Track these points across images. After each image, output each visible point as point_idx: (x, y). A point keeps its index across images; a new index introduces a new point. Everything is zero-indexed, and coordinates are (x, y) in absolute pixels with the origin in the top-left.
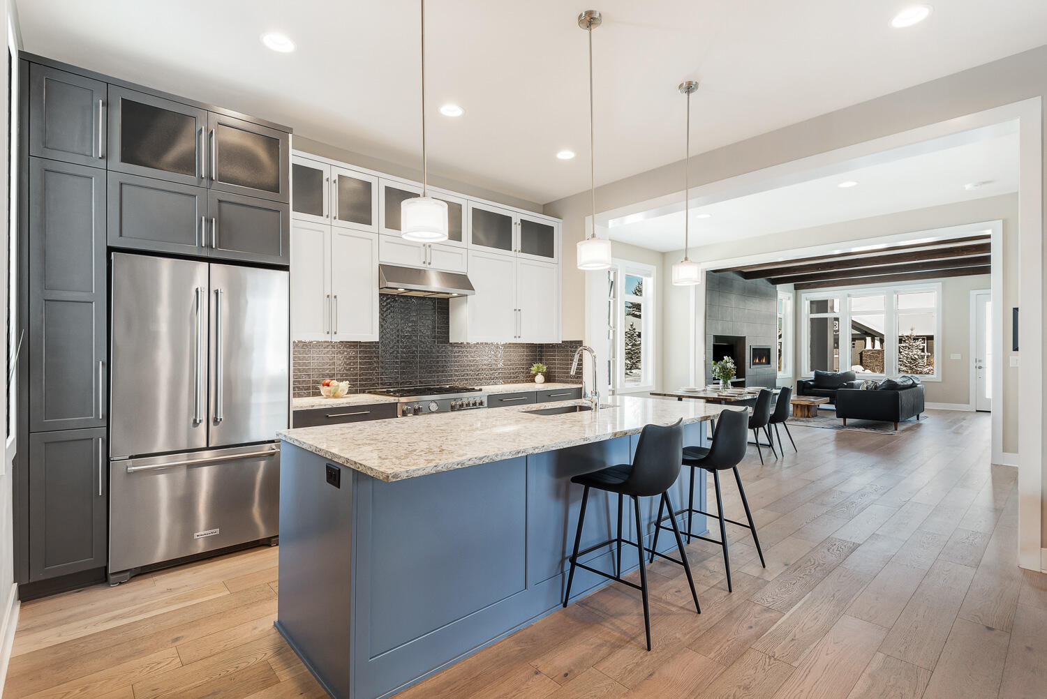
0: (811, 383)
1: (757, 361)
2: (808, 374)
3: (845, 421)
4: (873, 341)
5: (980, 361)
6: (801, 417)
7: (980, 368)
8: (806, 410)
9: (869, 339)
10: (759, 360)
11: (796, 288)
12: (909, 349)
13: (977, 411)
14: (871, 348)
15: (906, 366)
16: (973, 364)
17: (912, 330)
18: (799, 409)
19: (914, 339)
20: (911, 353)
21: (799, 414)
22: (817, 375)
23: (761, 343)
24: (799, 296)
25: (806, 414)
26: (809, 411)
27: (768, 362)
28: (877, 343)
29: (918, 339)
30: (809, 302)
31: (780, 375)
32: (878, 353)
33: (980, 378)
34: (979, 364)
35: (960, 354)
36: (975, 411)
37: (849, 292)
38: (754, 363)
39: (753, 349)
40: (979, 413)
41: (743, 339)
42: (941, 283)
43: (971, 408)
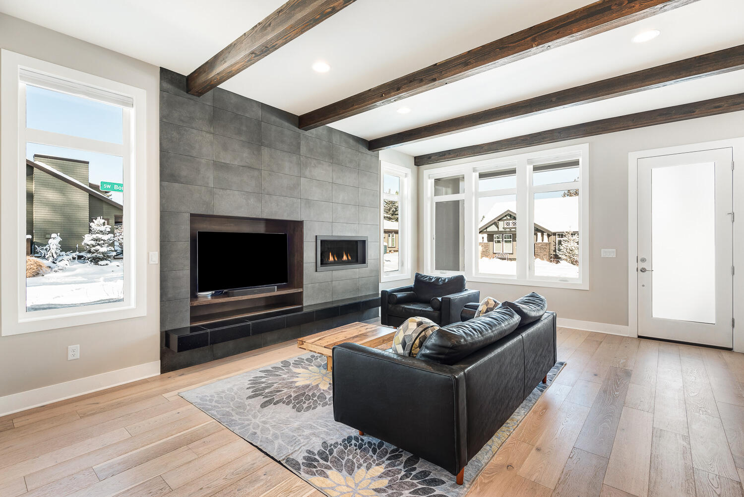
4: (542, 235)
5: (643, 260)
7: (643, 270)
9: (539, 234)
11: (418, 162)
12: (568, 242)
13: (639, 337)
14: (541, 242)
15: (566, 256)
16: (632, 265)
17: (570, 227)
19: (572, 234)
20: (569, 246)
24: (420, 172)
27: (360, 260)
28: (545, 237)
29: (574, 234)
30: (433, 180)
32: (546, 244)
33: (643, 286)
34: (642, 265)
35: (614, 250)
36: (637, 337)
37: (475, 165)
38: (324, 262)
39: (322, 241)
40: (643, 341)
41: (298, 225)
42: (588, 144)
43: (630, 331)
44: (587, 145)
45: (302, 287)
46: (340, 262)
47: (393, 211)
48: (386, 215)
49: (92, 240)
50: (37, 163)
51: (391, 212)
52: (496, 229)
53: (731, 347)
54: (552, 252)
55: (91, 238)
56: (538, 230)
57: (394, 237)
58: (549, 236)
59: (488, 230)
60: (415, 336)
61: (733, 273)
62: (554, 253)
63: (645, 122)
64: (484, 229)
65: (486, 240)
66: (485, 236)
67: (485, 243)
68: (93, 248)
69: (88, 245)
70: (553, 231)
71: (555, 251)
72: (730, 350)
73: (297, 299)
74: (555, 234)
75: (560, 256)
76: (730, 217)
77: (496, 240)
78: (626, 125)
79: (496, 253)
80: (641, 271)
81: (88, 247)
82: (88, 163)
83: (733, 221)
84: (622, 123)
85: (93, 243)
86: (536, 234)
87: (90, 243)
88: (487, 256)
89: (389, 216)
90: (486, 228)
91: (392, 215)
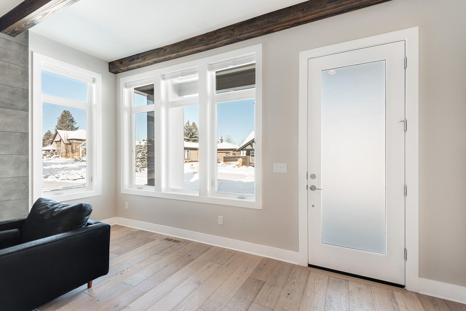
5: (313, 176)
7: (313, 188)
13: (310, 266)
16: (303, 182)
33: (313, 206)
34: (312, 182)
35: (285, 164)
36: (307, 265)
37: (162, 71)
44: (261, 45)
47: (191, 135)
48: (186, 138)
51: (189, 136)
52: (251, 148)
53: (403, 284)
57: (189, 153)
59: (247, 148)
61: (406, 194)
63: (315, 11)
64: (244, 148)
65: (245, 155)
66: (245, 152)
67: (244, 157)
72: (402, 287)
76: (402, 125)
77: (252, 154)
78: (295, 17)
79: (251, 163)
80: (311, 188)
83: (406, 130)
84: (292, 15)
88: (245, 165)
89: (188, 138)
90: (245, 147)
91: (190, 138)
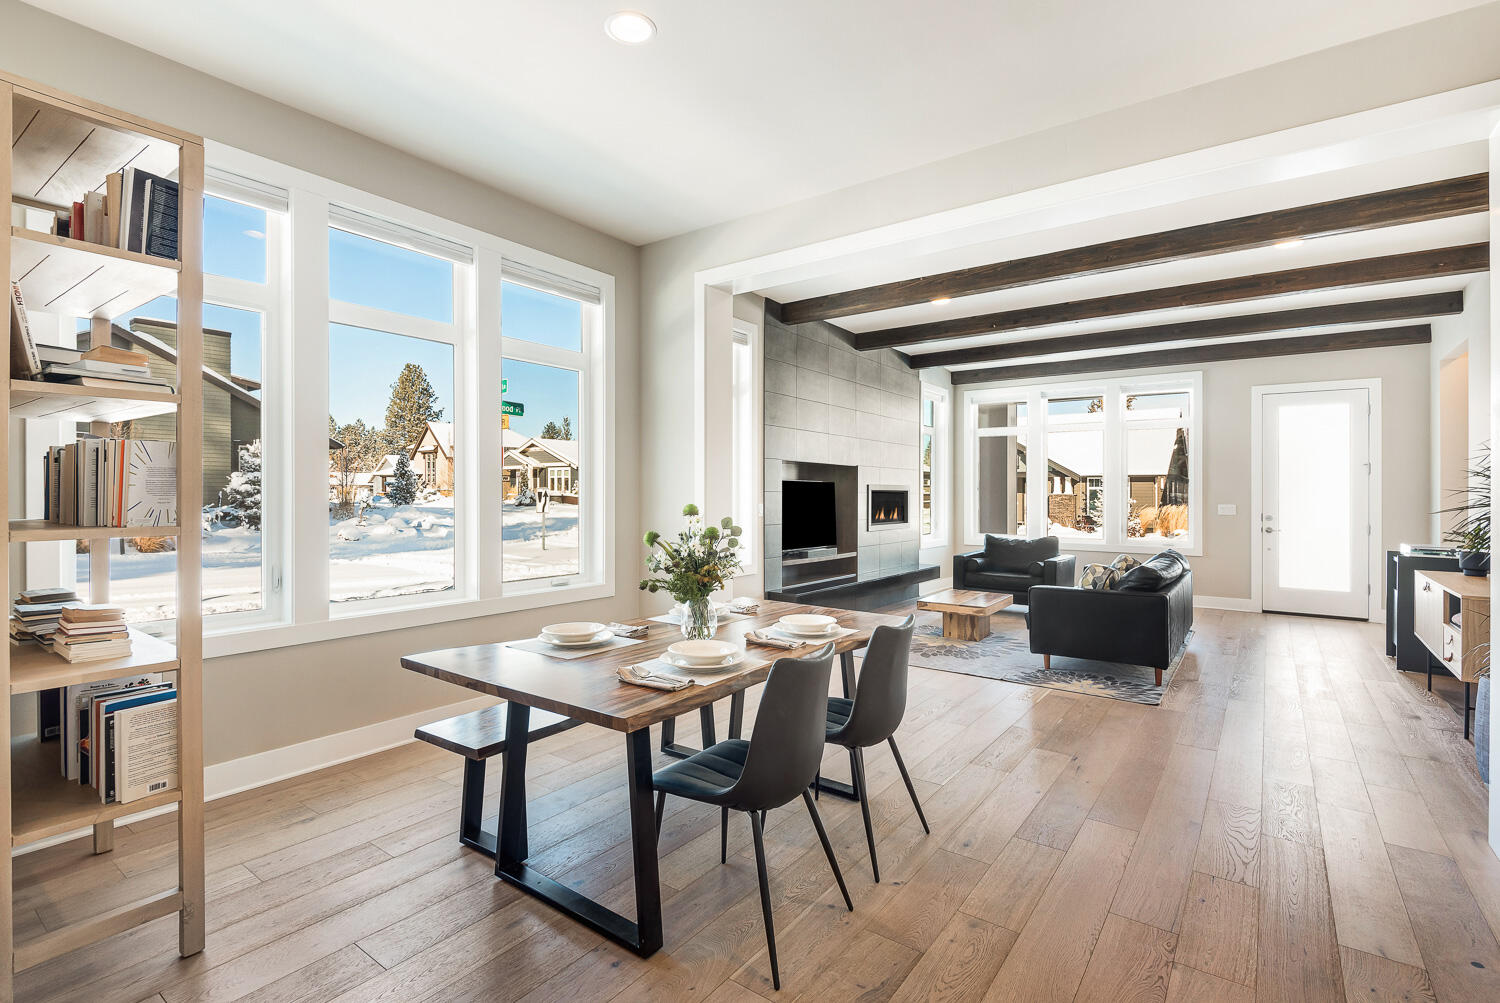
0: (979, 560)
1: (882, 516)
2: (974, 542)
3: (1048, 661)
4: (1063, 482)
5: (1269, 518)
6: (959, 637)
7: (1269, 531)
8: (968, 623)
9: (1057, 480)
10: (887, 515)
11: (957, 379)
13: (1264, 612)
14: (1060, 493)
16: (1256, 524)
18: (955, 622)
21: (955, 633)
22: (990, 541)
23: (889, 482)
24: (958, 393)
25: (969, 633)
26: (973, 626)
27: (903, 518)
28: (1068, 484)
30: (978, 406)
31: (927, 542)
32: (1070, 498)
33: (1269, 549)
34: (1267, 524)
35: (1234, 506)
36: (1262, 612)
37: (1044, 388)
38: (875, 521)
39: (873, 492)
40: (1269, 616)
41: (852, 471)
42: (1201, 372)
43: (1254, 605)
45: (856, 551)
46: (888, 520)
49: (246, 483)
50: (138, 334)
53: (1366, 617)
54: (1080, 513)
55: (244, 479)
56: (1056, 472)
58: (1074, 482)
60: (1105, 577)
61: (1370, 533)
62: (1084, 514)
68: (250, 499)
69: (238, 492)
70: (1082, 473)
71: (1085, 510)
72: (1366, 620)
73: (851, 565)
74: (1084, 479)
75: (1095, 519)
76: (1366, 468)
80: (1267, 531)
81: (238, 497)
82: (228, 335)
83: (1369, 473)
85: (249, 488)
86: (1051, 479)
87: (243, 488)
